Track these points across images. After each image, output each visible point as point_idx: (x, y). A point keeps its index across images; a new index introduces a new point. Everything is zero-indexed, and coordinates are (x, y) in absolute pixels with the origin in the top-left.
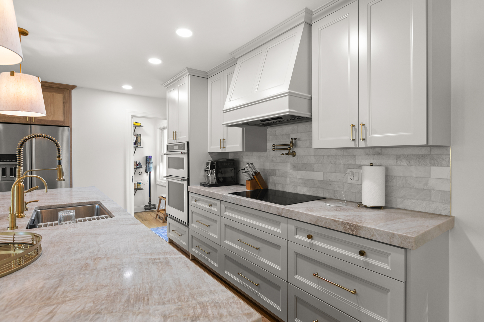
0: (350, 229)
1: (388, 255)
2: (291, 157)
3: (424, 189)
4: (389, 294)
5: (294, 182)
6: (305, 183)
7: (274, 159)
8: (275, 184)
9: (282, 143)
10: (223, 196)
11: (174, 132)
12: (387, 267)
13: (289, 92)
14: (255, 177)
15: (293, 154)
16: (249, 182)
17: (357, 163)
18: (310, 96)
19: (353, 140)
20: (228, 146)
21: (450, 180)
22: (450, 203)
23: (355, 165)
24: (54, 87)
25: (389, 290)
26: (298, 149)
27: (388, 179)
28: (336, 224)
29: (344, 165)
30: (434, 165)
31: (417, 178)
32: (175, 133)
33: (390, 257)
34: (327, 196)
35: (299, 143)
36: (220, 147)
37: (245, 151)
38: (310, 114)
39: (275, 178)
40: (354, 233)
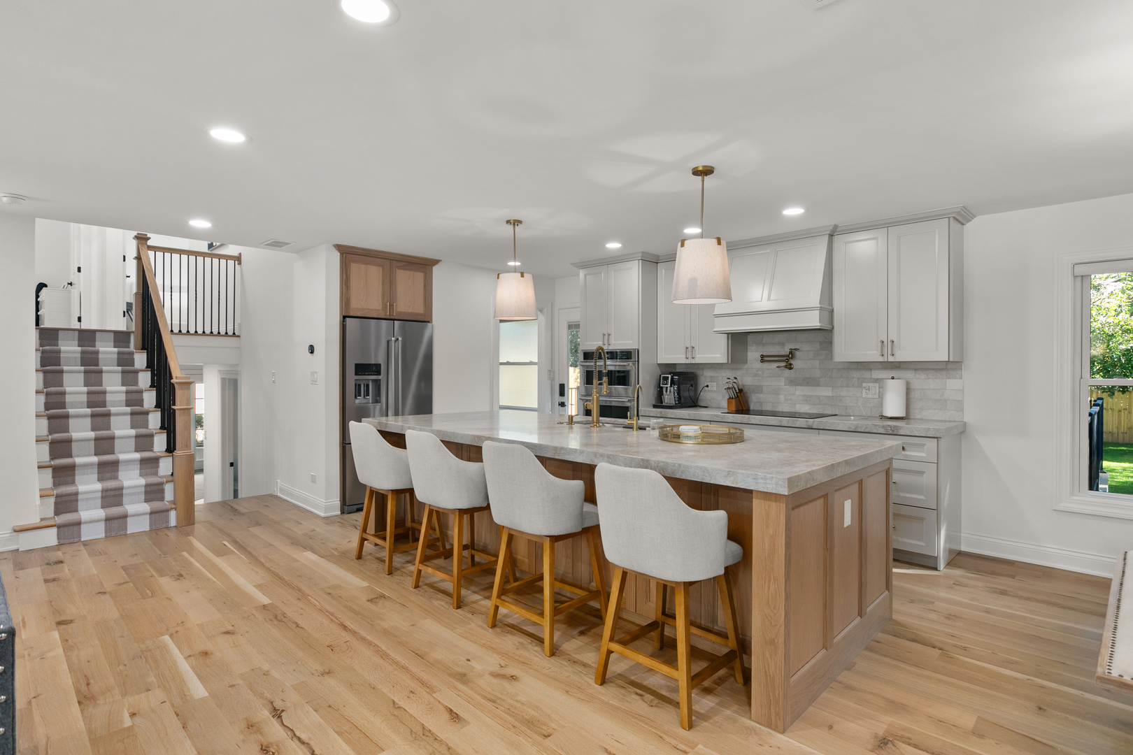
0: (891, 429)
1: (923, 445)
2: (787, 371)
3: (940, 400)
4: (925, 475)
5: (791, 399)
6: (807, 401)
7: (760, 373)
8: (761, 404)
9: (772, 354)
10: (717, 416)
11: (604, 335)
12: (923, 455)
13: (820, 307)
14: (739, 394)
15: (790, 367)
16: (733, 401)
17: (873, 377)
18: (830, 308)
19: (883, 355)
20: (698, 356)
21: (962, 391)
22: (962, 410)
23: (871, 378)
24: (413, 263)
25: (925, 472)
26: (797, 361)
27: (908, 391)
28: (877, 427)
29: (859, 379)
30: (949, 378)
31: (934, 389)
32: (606, 337)
33: (925, 447)
34: (837, 413)
35: (798, 354)
36: (685, 356)
37: (730, 362)
38: (831, 326)
39: (761, 395)
40: (895, 433)
